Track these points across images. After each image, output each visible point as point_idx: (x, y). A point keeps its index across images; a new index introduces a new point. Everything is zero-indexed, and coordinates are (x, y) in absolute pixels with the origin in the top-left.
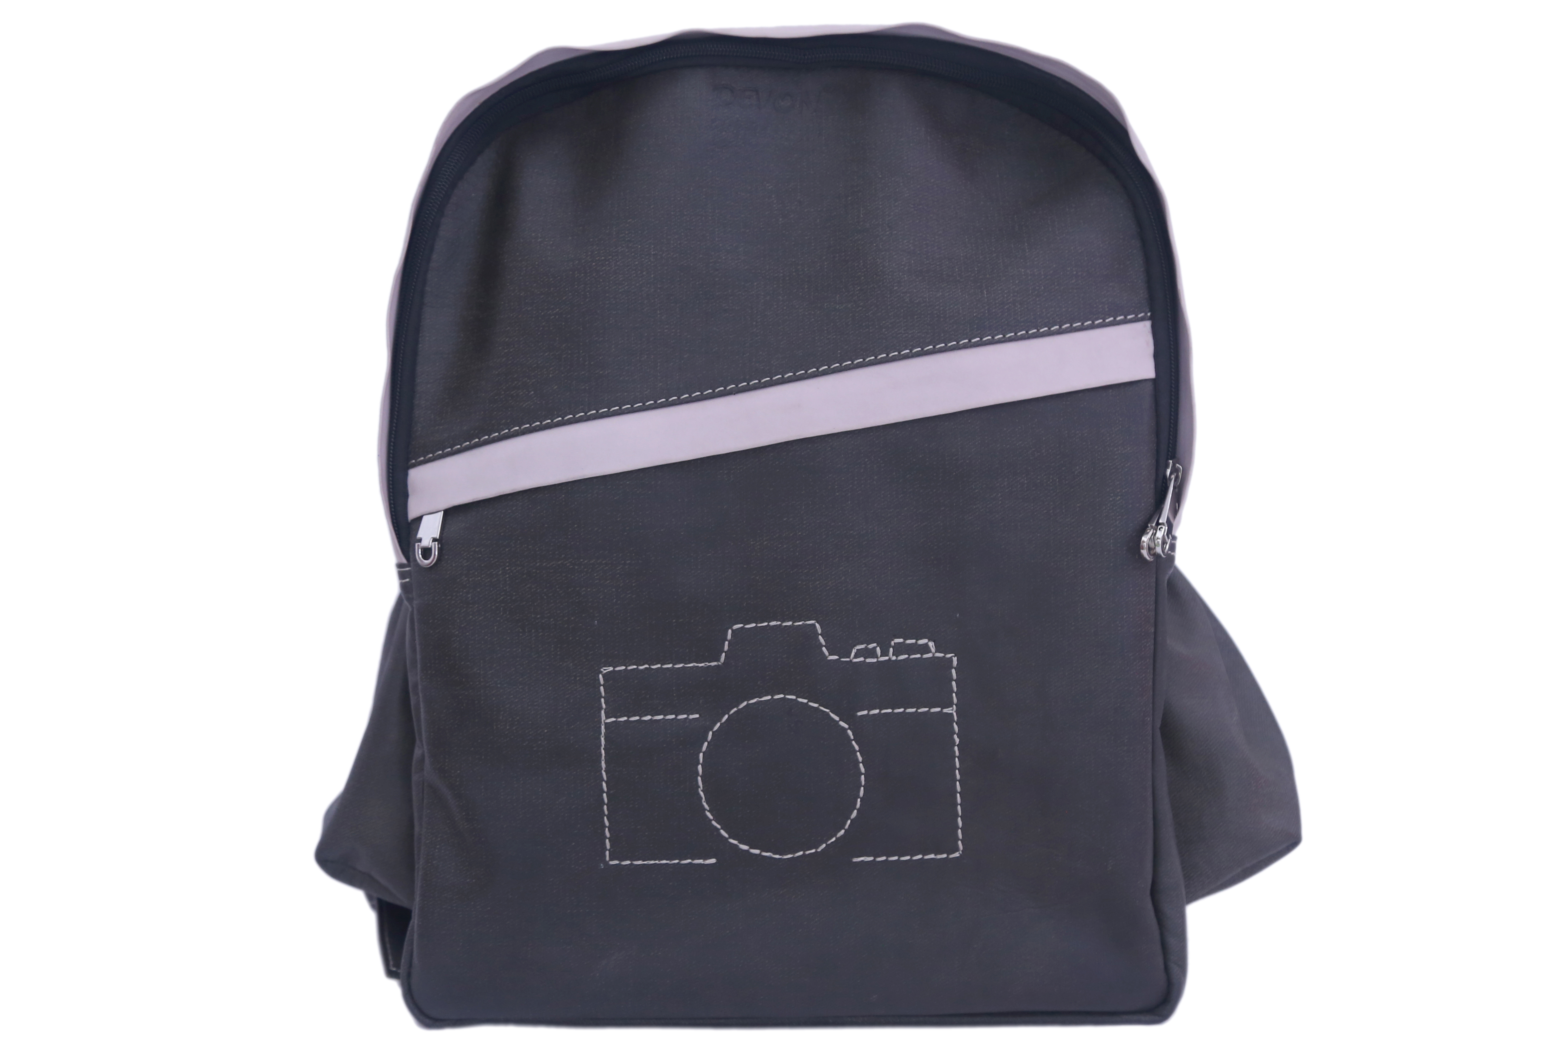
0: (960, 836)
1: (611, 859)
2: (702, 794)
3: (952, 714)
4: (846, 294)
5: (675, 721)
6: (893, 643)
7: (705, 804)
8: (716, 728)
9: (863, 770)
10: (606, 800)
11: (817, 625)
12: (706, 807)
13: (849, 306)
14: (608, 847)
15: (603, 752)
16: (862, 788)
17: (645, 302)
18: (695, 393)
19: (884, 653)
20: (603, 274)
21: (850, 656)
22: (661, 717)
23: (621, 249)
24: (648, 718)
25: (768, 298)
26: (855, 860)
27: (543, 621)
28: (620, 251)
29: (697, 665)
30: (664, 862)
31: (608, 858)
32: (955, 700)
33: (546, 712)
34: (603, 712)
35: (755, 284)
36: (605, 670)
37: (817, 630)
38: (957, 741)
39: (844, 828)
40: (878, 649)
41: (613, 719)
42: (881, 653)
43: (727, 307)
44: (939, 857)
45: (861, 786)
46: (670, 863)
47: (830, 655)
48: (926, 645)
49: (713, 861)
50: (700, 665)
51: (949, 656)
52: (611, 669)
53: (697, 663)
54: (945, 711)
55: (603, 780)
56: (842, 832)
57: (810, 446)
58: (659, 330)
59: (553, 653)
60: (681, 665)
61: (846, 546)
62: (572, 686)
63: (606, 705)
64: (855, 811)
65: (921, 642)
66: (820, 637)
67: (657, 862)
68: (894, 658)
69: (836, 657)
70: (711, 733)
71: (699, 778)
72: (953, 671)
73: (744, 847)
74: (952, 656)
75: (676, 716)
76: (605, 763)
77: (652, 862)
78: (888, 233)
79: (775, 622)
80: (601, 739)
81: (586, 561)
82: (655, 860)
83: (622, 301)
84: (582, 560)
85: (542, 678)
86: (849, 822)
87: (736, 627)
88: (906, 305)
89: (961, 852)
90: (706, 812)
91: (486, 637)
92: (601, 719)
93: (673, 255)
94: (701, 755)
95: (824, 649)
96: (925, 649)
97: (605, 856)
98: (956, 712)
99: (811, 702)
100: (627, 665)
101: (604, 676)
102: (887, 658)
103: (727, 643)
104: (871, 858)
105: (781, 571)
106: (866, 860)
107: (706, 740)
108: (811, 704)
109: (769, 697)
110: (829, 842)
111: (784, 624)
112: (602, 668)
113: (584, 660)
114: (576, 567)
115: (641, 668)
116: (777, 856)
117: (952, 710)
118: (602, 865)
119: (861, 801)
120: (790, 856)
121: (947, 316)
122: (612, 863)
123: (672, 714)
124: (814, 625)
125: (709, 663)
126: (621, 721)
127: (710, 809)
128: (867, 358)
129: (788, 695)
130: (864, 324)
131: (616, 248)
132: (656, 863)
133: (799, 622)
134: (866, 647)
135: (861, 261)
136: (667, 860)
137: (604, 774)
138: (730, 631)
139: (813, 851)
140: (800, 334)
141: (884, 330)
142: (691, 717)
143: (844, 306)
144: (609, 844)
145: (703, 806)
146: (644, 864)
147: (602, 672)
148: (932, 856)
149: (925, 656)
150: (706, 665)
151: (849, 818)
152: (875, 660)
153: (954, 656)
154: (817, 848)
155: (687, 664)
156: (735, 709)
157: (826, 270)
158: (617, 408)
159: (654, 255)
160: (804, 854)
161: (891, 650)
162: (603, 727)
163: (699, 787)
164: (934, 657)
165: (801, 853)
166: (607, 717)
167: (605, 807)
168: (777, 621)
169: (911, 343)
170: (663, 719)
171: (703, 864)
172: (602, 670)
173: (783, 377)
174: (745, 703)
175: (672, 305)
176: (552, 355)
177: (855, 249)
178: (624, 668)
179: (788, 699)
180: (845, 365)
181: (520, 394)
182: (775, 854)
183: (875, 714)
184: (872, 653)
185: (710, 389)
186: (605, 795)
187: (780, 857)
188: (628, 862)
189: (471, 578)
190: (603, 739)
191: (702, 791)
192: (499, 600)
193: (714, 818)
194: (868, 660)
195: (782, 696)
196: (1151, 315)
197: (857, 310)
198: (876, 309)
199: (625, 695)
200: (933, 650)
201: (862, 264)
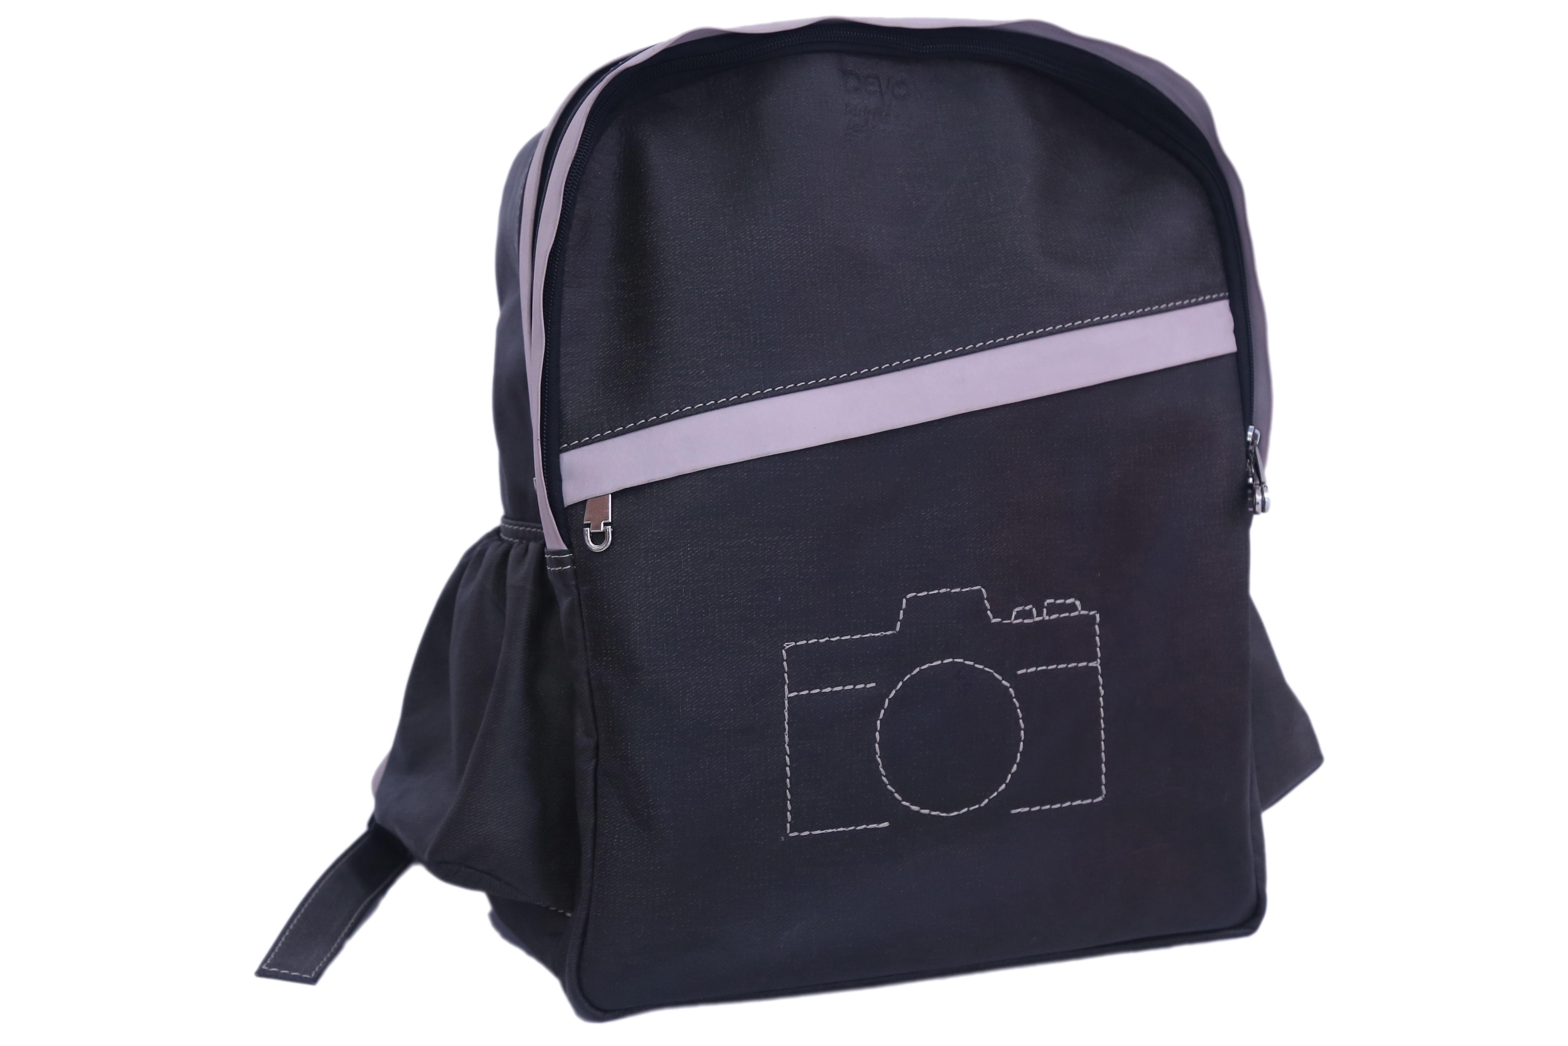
0: (1104, 781)
1: (791, 832)
2: (879, 760)
3: (1096, 667)
4: (989, 274)
5: (854, 691)
6: (1046, 604)
7: (881, 769)
8: (891, 695)
9: (1022, 726)
10: (789, 774)
11: (983, 590)
12: (883, 772)
13: (994, 285)
14: (789, 819)
15: (787, 726)
16: (1022, 743)
17: (808, 281)
18: (864, 370)
19: (1040, 614)
20: (766, 253)
21: (1011, 618)
22: (840, 688)
23: (780, 228)
24: (828, 690)
25: (914, 278)
26: (1013, 811)
27: (727, 600)
28: (779, 230)
29: (873, 635)
30: (841, 829)
31: (788, 831)
32: (1099, 655)
33: (731, 691)
34: (786, 687)
35: (900, 264)
36: (787, 645)
37: (983, 595)
38: (1102, 692)
39: (1005, 783)
40: (1034, 610)
41: (795, 694)
42: (1037, 613)
43: (879, 287)
44: (1085, 802)
45: (1021, 741)
46: (847, 830)
47: (994, 618)
48: (1073, 604)
49: (886, 824)
50: (877, 635)
51: (1092, 613)
52: (793, 644)
53: (873, 633)
54: (1091, 664)
55: (787, 754)
56: (1003, 786)
57: (973, 419)
58: (822, 309)
59: (737, 632)
60: (858, 636)
61: (1008, 514)
62: (755, 663)
63: (789, 681)
64: (1015, 766)
65: (1069, 601)
66: (986, 601)
67: (834, 830)
68: (1047, 618)
69: (999, 620)
70: (887, 701)
71: (877, 745)
72: (1097, 627)
73: (915, 808)
74: (1095, 613)
75: (855, 686)
76: (789, 737)
77: (830, 831)
78: (1020, 216)
79: (945, 589)
80: (784, 714)
81: (770, 539)
82: (833, 829)
83: (786, 280)
84: (766, 537)
85: (725, 658)
86: (1010, 776)
87: (909, 596)
88: (1046, 284)
89: (1104, 796)
90: (883, 777)
91: (668, 620)
92: (785, 694)
93: (828, 235)
94: (879, 722)
95: (989, 612)
96: (1073, 607)
97: (786, 829)
98: (1101, 664)
99: (977, 664)
100: (809, 639)
101: (787, 651)
102: (1041, 618)
103: (902, 612)
104: (1027, 809)
105: (951, 540)
106: (1023, 811)
107: (883, 708)
108: (977, 666)
109: (939, 662)
110: (991, 797)
111: (953, 591)
112: (784, 643)
113: (768, 637)
114: (760, 545)
115: (822, 641)
116: (944, 815)
117: (1097, 663)
118: (782, 838)
119: (1020, 755)
120: (955, 813)
121: (1082, 295)
122: (791, 835)
123: (850, 684)
124: (980, 590)
125: (885, 632)
126: (804, 695)
127: (886, 774)
128: (1018, 334)
129: (956, 658)
130: (1011, 303)
131: (775, 228)
132: (833, 832)
133: (967, 588)
134: (1024, 608)
135: (999, 243)
136: (844, 827)
137: (787, 747)
138: (904, 600)
139: (977, 806)
140: (952, 313)
141: (1030, 308)
142: (869, 686)
143: (989, 285)
144: (790, 817)
145: (880, 771)
146: (822, 833)
147: (785, 647)
148: (1079, 802)
149: (1073, 614)
150: (882, 634)
151: (1009, 772)
152: (1030, 621)
153: (1097, 613)
154: (980, 803)
155: (864, 634)
156: (909, 676)
157: (964, 251)
158: (792, 385)
159: (811, 234)
160: (968, 810)
161: (1045, 610)
162: (786, 702)
163: (877, 754)
164: (1080, 616)
165: (965, 810)
166: (790, 692)
167: (788, 780)
168: (947, 588)
169: (1054, 321)
170: (842, 690)
171: (878, 828)
172: (784, 645)
173: (943, 353)
174: (918, 670)
175: (831, 284)
176: (721, 334)
177: (991, 231)
178: (805, 642)
179: (957, 662)
180: (999, 342)
181: (690, 373)
182: (942, 813)
183: (1033, 672)
184: (1029, 615)
185: (877, 366)
186: (788, 769)
187: (947, 815)
188: (807, 833)
189: (650, 560)
190: (786, 714)
191: (879, 757)
192: (680, 581)
193: (889, 783)
194: (1026, 621)
195: (951, 660)
196: (1229, 294)
197: (1003, 289)
198: (1020, 288)
199: (807, 669)
200: (1080, 608)
201: (1000, 246)
